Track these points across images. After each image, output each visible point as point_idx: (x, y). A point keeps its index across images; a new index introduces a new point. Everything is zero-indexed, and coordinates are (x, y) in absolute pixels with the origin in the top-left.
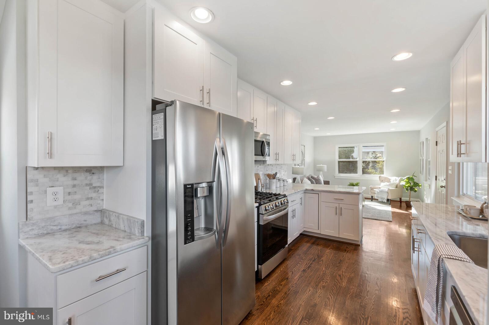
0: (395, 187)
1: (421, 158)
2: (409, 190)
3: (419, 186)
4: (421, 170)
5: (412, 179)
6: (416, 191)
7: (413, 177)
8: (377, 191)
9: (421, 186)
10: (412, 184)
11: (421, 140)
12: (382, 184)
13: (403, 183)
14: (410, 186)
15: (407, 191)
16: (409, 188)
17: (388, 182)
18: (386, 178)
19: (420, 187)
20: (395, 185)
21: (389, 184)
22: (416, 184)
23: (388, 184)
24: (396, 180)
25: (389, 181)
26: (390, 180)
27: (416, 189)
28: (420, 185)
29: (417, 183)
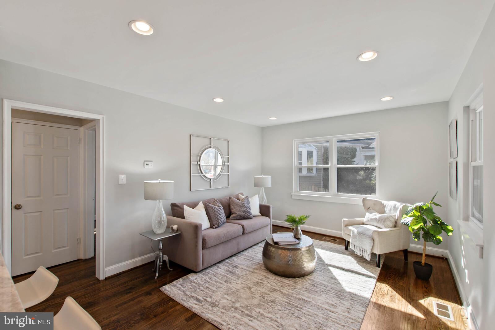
0: (391, 224)
1: (452, 160)
2: (421, 236)
3: (448, 231)
4: (452, 189)
5: (429, 211)
6: (439, 242)
7: (434, 207)
8: (353, 232)
9: (452, 231)
10: (430, 224)
11: (452, 118)
12: (369, 216)
13: (408, 219)
14: (423, 229)
15: (416, 240)
16: (422, 233)
17: (380, 213)
18: (376, 203)
19: (450, 234)
20: (393, 220)
21: (380, 218)
22: (440, 226)
23: (378, 216)
24: (395, 208)
25: (381, 209)
26: (384, 206)
27: (439, 237)
28: (450, 228)
29: (442, 223)
